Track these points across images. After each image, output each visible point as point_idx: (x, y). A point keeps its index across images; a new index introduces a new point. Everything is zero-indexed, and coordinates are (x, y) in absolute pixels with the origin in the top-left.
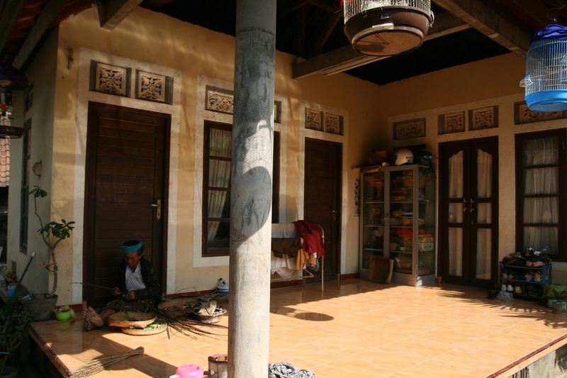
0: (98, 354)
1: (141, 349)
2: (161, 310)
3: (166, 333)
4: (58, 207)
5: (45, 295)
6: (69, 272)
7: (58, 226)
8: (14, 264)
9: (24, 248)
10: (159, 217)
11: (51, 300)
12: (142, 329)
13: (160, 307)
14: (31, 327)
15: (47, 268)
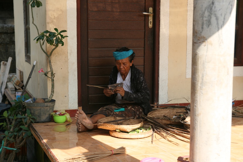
0: (85, 150)
1: (123, 149)
2: (150, 118)
3: (150, 138)
4: (53, 17)
5: (44, 99)
6: (65, 80)
7: (52, 35)
8: (21, 73)
9: (28, 58)
10: (150, 26)
11: (49, 104)
12: (128, 132)
13: (149, 116)
14: (32, 127)
15: (46, 75)
